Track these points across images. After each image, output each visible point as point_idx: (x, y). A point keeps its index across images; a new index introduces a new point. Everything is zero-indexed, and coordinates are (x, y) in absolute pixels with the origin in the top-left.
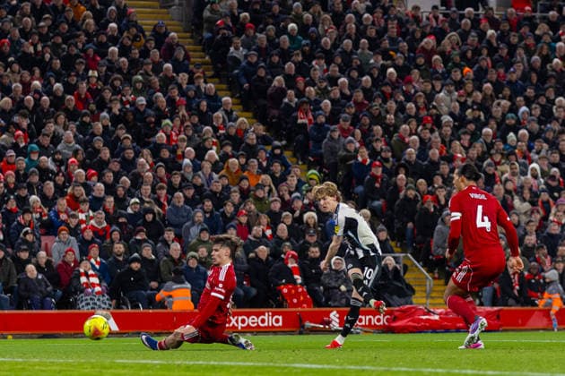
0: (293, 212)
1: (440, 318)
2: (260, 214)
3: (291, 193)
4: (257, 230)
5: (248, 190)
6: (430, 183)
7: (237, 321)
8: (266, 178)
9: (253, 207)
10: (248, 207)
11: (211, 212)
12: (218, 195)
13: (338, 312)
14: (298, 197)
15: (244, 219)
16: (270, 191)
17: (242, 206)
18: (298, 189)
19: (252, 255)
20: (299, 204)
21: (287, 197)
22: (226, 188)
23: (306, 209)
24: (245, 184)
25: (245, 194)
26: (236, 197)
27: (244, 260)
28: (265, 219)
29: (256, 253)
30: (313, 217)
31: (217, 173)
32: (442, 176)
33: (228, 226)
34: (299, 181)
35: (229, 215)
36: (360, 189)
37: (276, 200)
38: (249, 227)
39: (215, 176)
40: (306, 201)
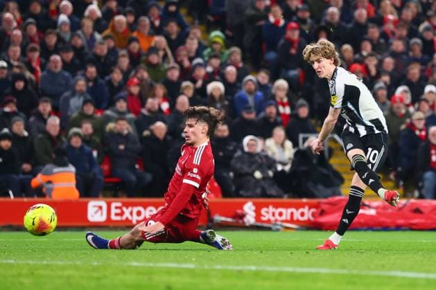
0: (194, 81)
1: (378, 213)
2: (154, 84)
3: (191, 59)
4: (152, 103)
5: (139, 54)
6: (357, 49)
7: (131, 213)
8: (160, 40)
9: (146, 75)
10: (139, 75)
11: (95, 80)
12: (103, 60)
13: (254, 204)
14: (199, 65)
15: (135, 90)
16: (165, 56)
17: (133, 73)
18: (199, 53)
19: (146, 133)
20: (201, 72)
21: (186, 63)
22: (112, 52)
23: (209, 78)
24: (135, 47)
25: (135, 60)
26: (125, 62)
27: (137, 139)
28: (160, 90)
29: (152, 131)
30: (219, 89)
31: (100, 32)
32: (371, 41)
33: (116, 97)
34: (200, 44)
35: (116, 84)
36: (271, 55)
37: (173, 68)
38: (141, 99)
39: (98, 36)
40: (209, 69)
